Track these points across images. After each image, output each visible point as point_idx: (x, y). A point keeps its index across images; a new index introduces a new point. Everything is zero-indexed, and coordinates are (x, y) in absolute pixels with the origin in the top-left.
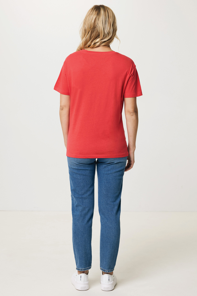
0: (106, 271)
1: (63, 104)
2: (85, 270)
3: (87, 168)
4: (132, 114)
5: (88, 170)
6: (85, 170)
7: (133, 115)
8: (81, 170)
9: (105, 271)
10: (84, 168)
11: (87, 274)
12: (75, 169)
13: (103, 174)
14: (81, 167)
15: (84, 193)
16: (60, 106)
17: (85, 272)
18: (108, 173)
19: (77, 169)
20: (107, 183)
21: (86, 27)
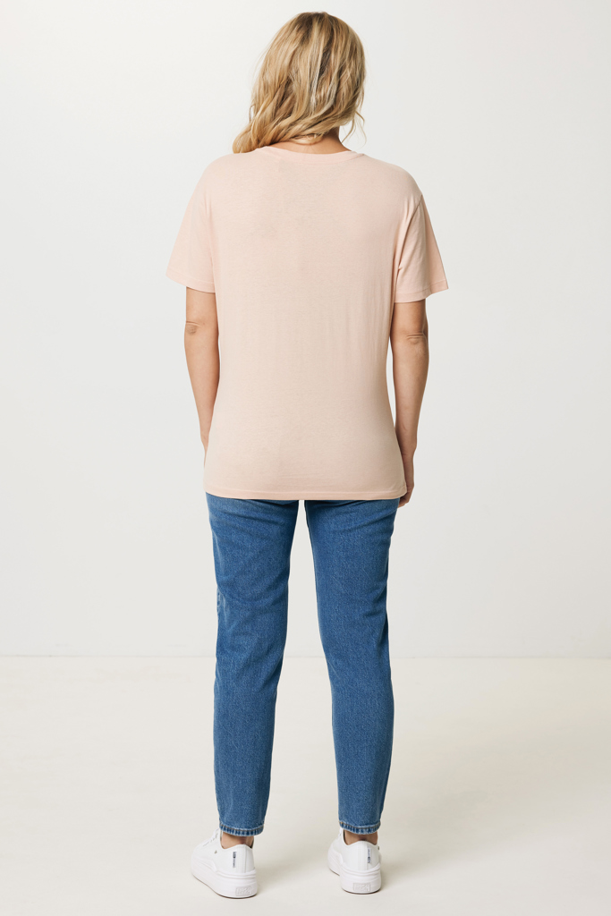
0: (362, 831)
1: (194, 317)
2: (248, 833)
3: (275, 518)
4: (413, 340)
5: (276, 523)
6: (269, 522)
7: (415, 343)
8: (255, 519)
9: (357, 830)
10: (266, 517)
11: (251, 847)
12: (239, 516)
13: (334, 532)
14: (257, 512)
15: (261, 594)
16: (185, 323)
17: (247, 841)
18: (347, 528)
19: (245, 517)
20: (347, 557)
21: (270, 78)
